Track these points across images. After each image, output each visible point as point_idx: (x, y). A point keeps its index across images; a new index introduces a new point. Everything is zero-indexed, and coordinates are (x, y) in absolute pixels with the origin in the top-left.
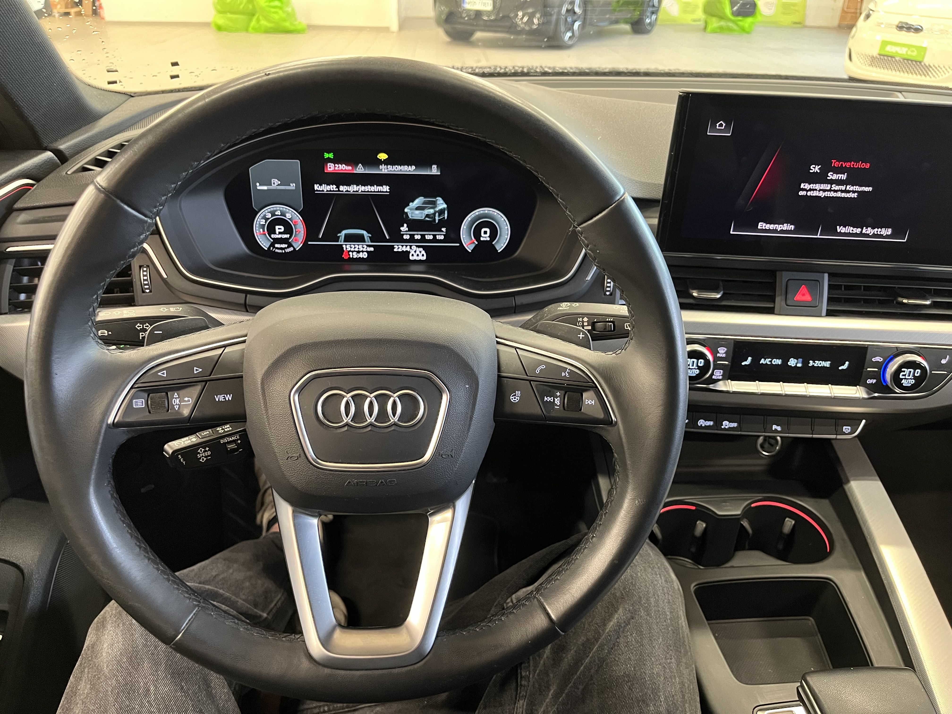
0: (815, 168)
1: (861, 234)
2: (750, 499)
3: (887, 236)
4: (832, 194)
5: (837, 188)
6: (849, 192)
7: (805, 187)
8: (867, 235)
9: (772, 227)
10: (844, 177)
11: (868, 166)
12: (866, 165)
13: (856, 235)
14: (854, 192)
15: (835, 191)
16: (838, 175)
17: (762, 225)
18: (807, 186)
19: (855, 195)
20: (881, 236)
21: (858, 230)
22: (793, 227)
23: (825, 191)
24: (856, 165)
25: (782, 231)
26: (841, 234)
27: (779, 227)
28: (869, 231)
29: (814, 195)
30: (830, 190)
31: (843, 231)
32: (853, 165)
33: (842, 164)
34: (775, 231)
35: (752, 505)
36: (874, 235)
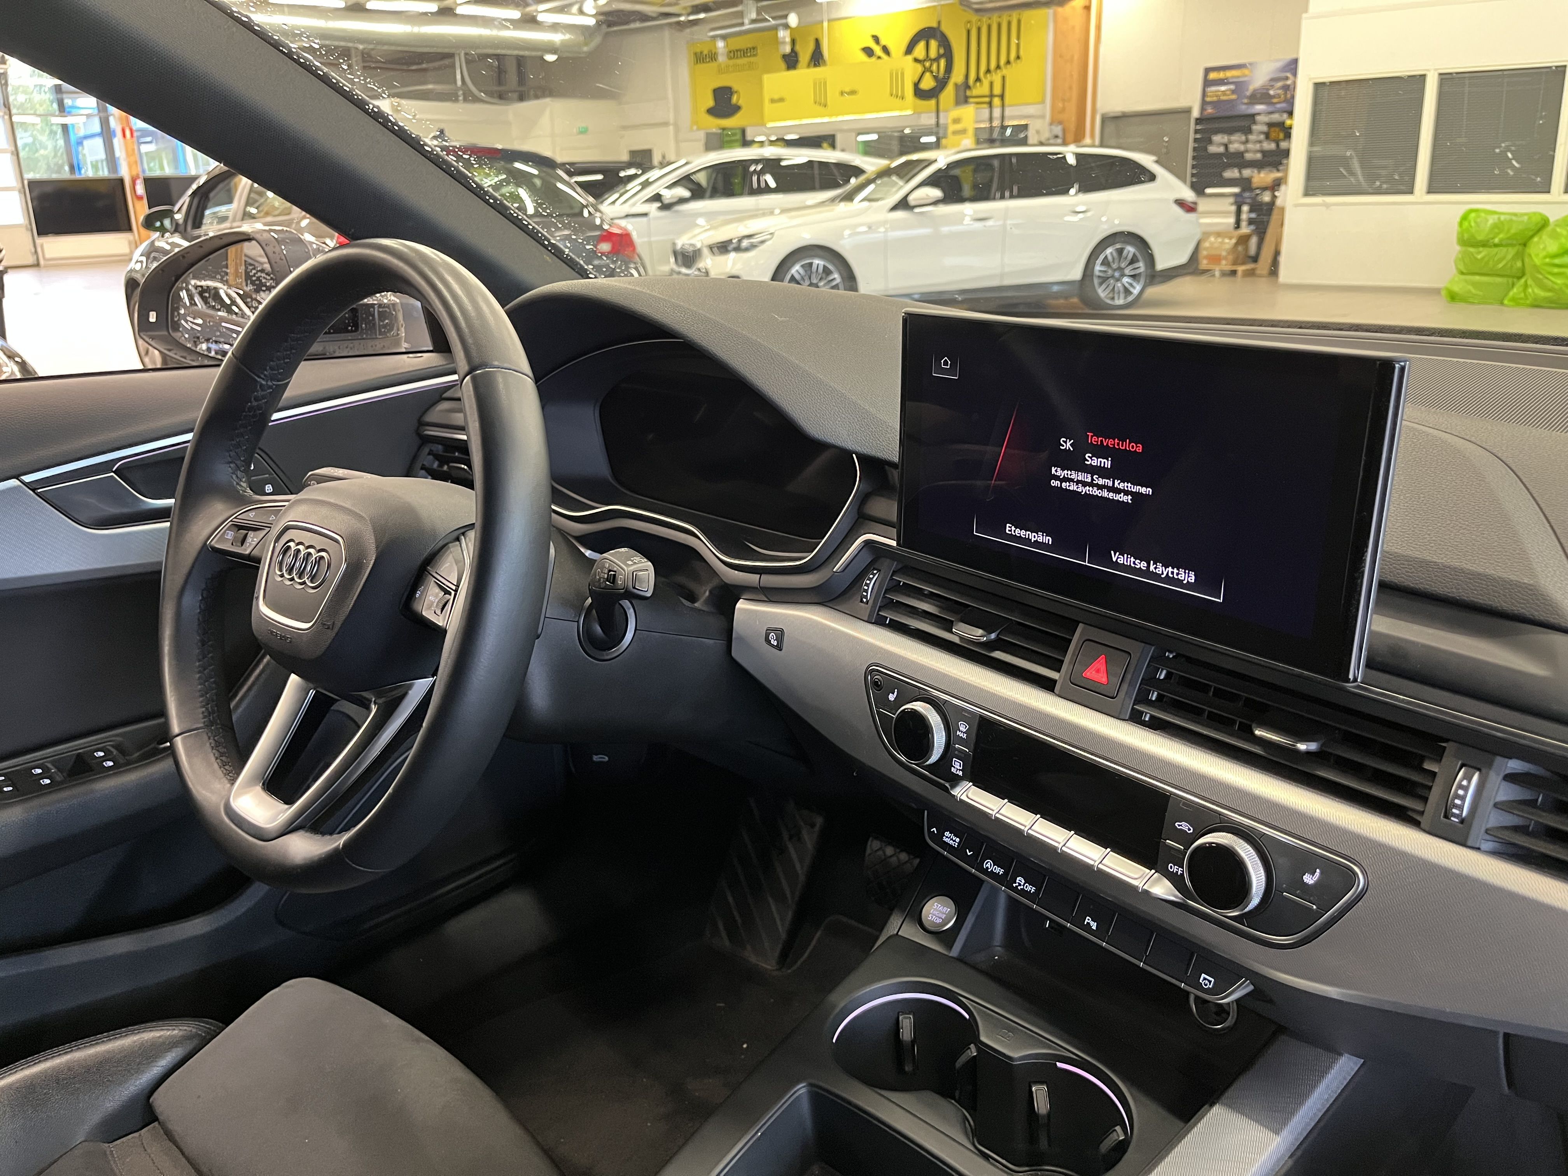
0: (1065, 442)
1: (1147, 573)
2: (1050, 1047)
3: (1189, 586)
4: (1096, 492)
5: (1101, 482)
6: (1118, 491)
7: (1058, 474)
8: (1157, 577)
9: (1023, 533)
10: (1107, 463)
11: (1140, 449)
12: (1137, 447)
13: (1139, 572)
14: (1126, 493)
15: (1100, 487)
16: (1099, 460)
17: (1009, 529)
18: (1060, 473)
19: (1128, 499)
20: (1179, 582)
21: (1143, 565)
22: (1048, 540)
23: (1085, 484)
24: (1122, 446)
25: (1037, 544)
26: (1116, 565)
27: (1033, 537)
28: (1160, 569)
29: (1071, 488)
30: (1091, 484)
31: (1120, 561)
32: (1118, 444)
33: (1102, 441)
34: (1027, 541)
35: (1059, 1064)
36: (1169, 580)
